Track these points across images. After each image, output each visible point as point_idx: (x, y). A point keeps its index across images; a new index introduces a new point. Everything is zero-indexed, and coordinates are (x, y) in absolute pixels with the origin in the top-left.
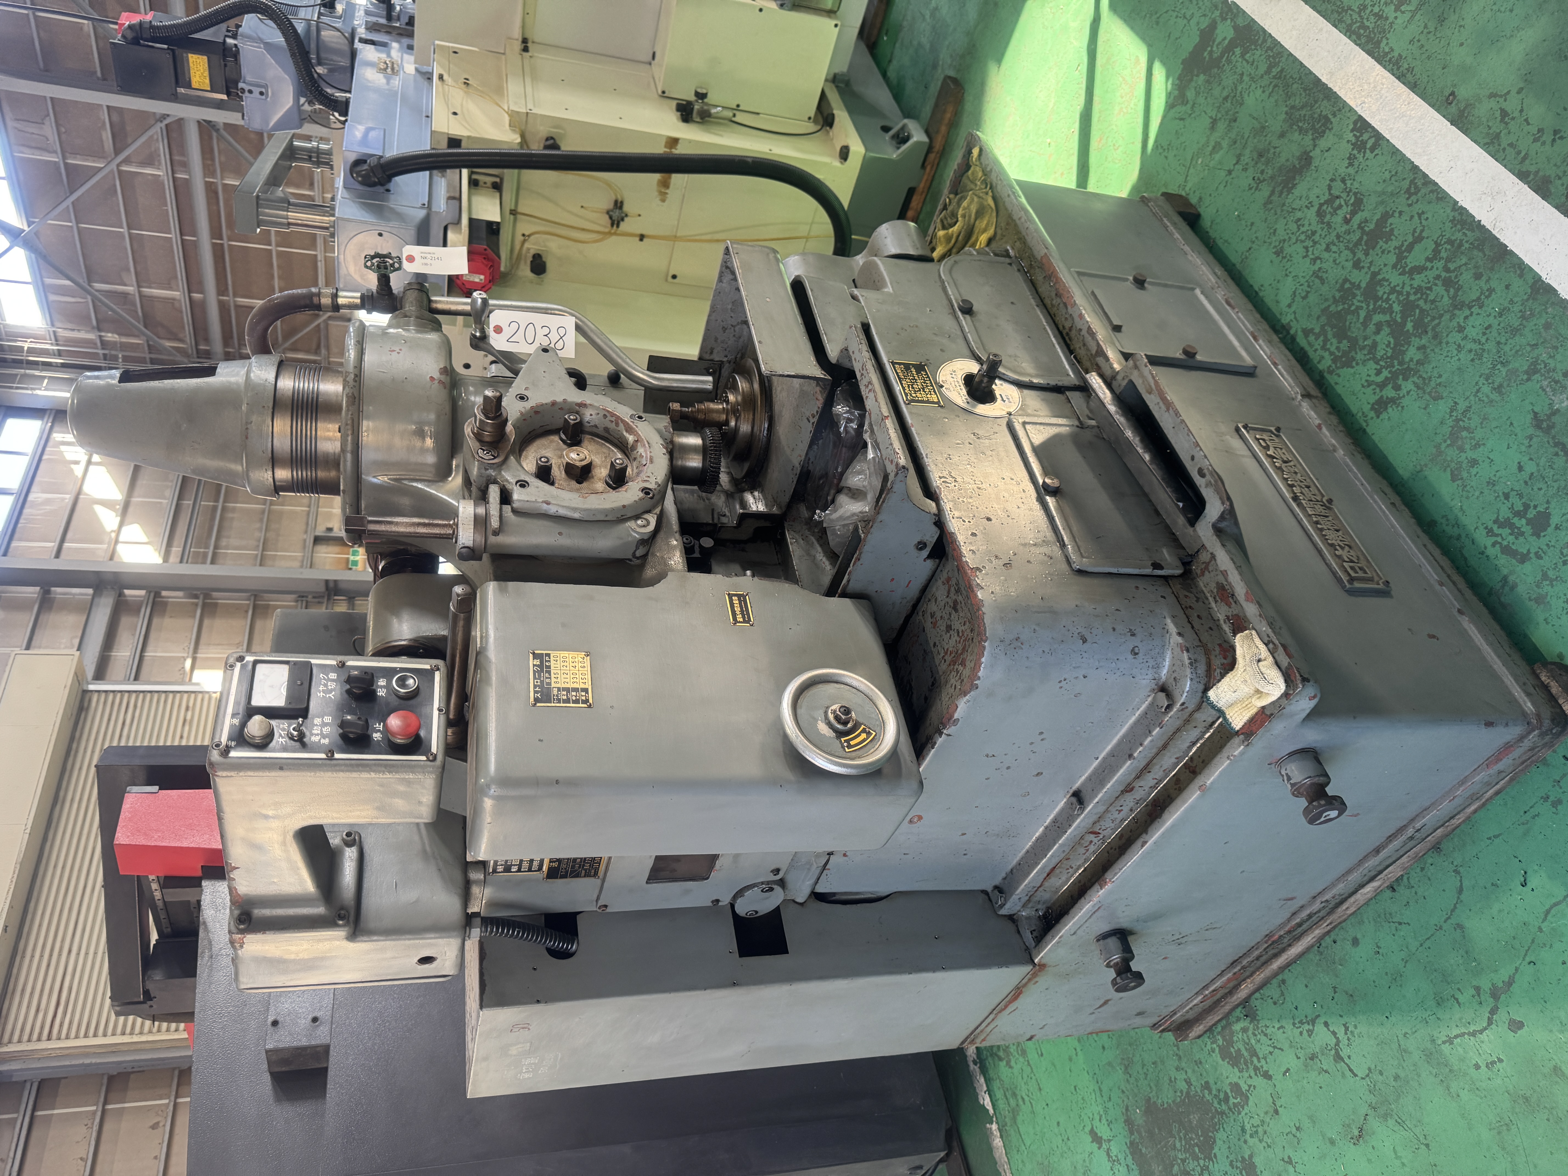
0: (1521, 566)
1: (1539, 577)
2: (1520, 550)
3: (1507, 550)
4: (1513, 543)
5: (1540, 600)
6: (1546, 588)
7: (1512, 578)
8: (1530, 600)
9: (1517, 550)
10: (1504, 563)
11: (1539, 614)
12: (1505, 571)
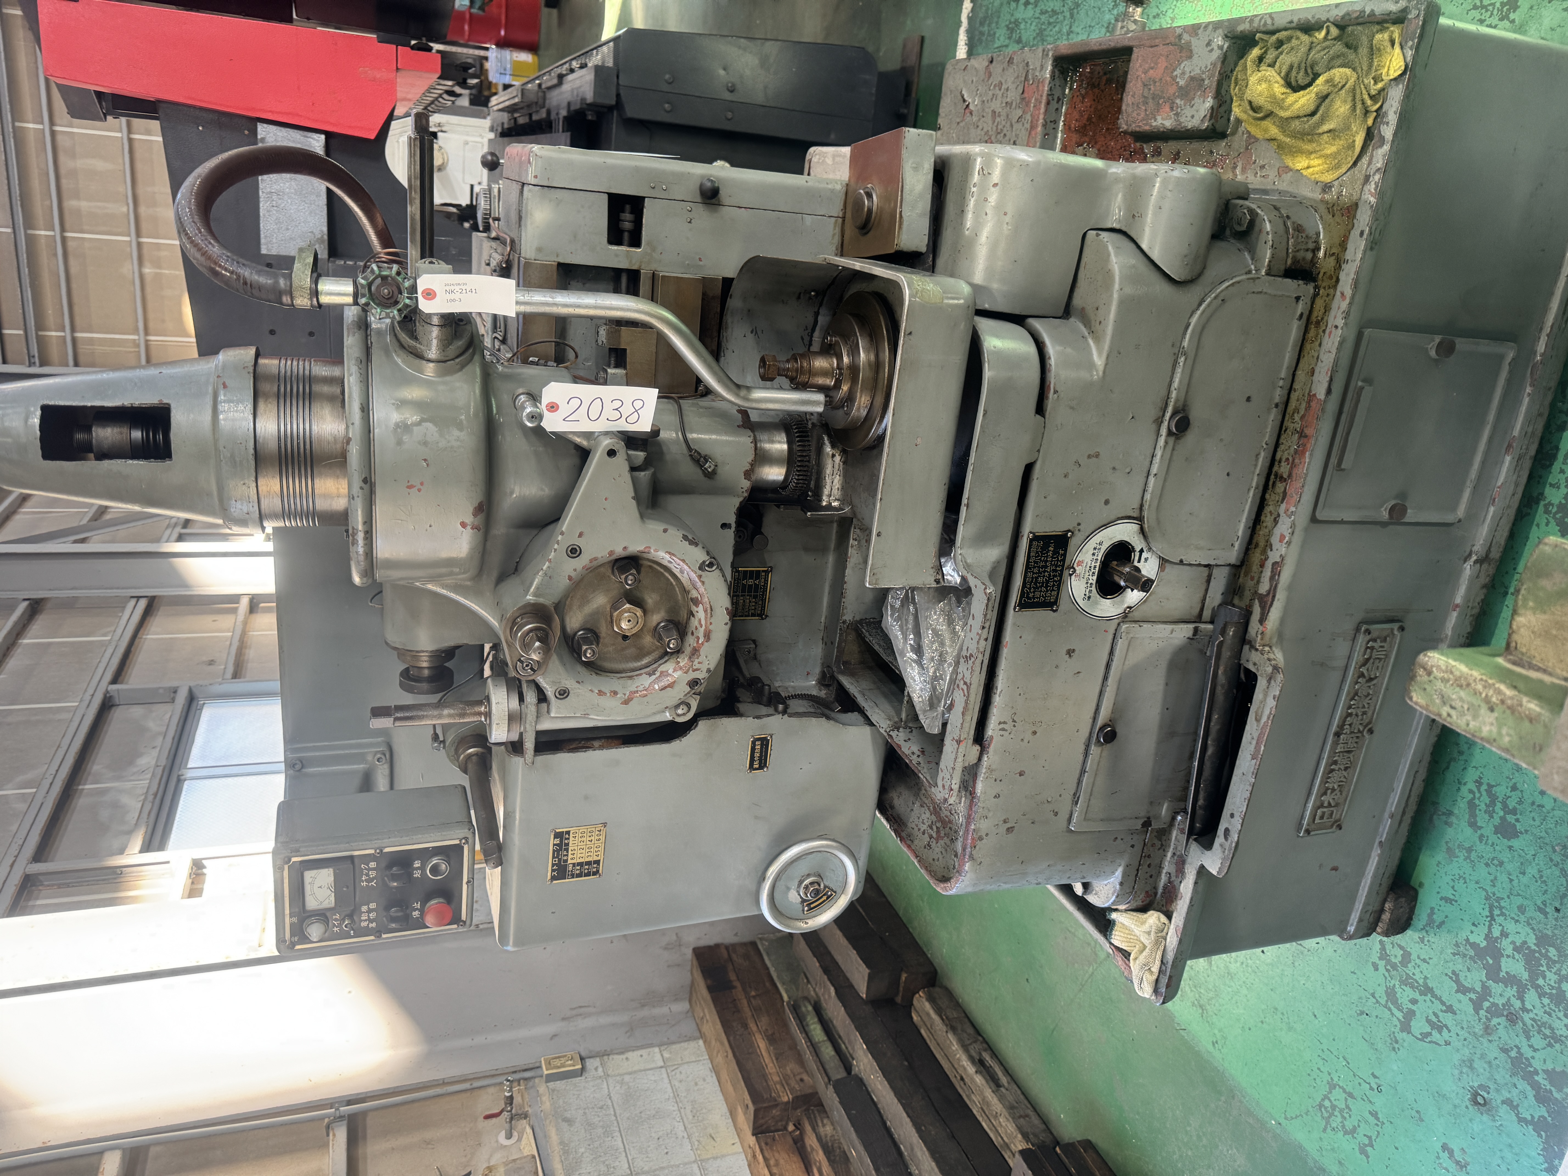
0: (1466, 824)
1: (1467, 845)
2: (1478, 819)
3: (1472, 805)
4: (1480, 810)
5: (1450, 852)
6: (1462, 854)
7: (1453, 819)
8: (1447, 843)
9: (1476, 816)
10: (1461, 807)
11: (1441, 856)
12: (1456, 811)
